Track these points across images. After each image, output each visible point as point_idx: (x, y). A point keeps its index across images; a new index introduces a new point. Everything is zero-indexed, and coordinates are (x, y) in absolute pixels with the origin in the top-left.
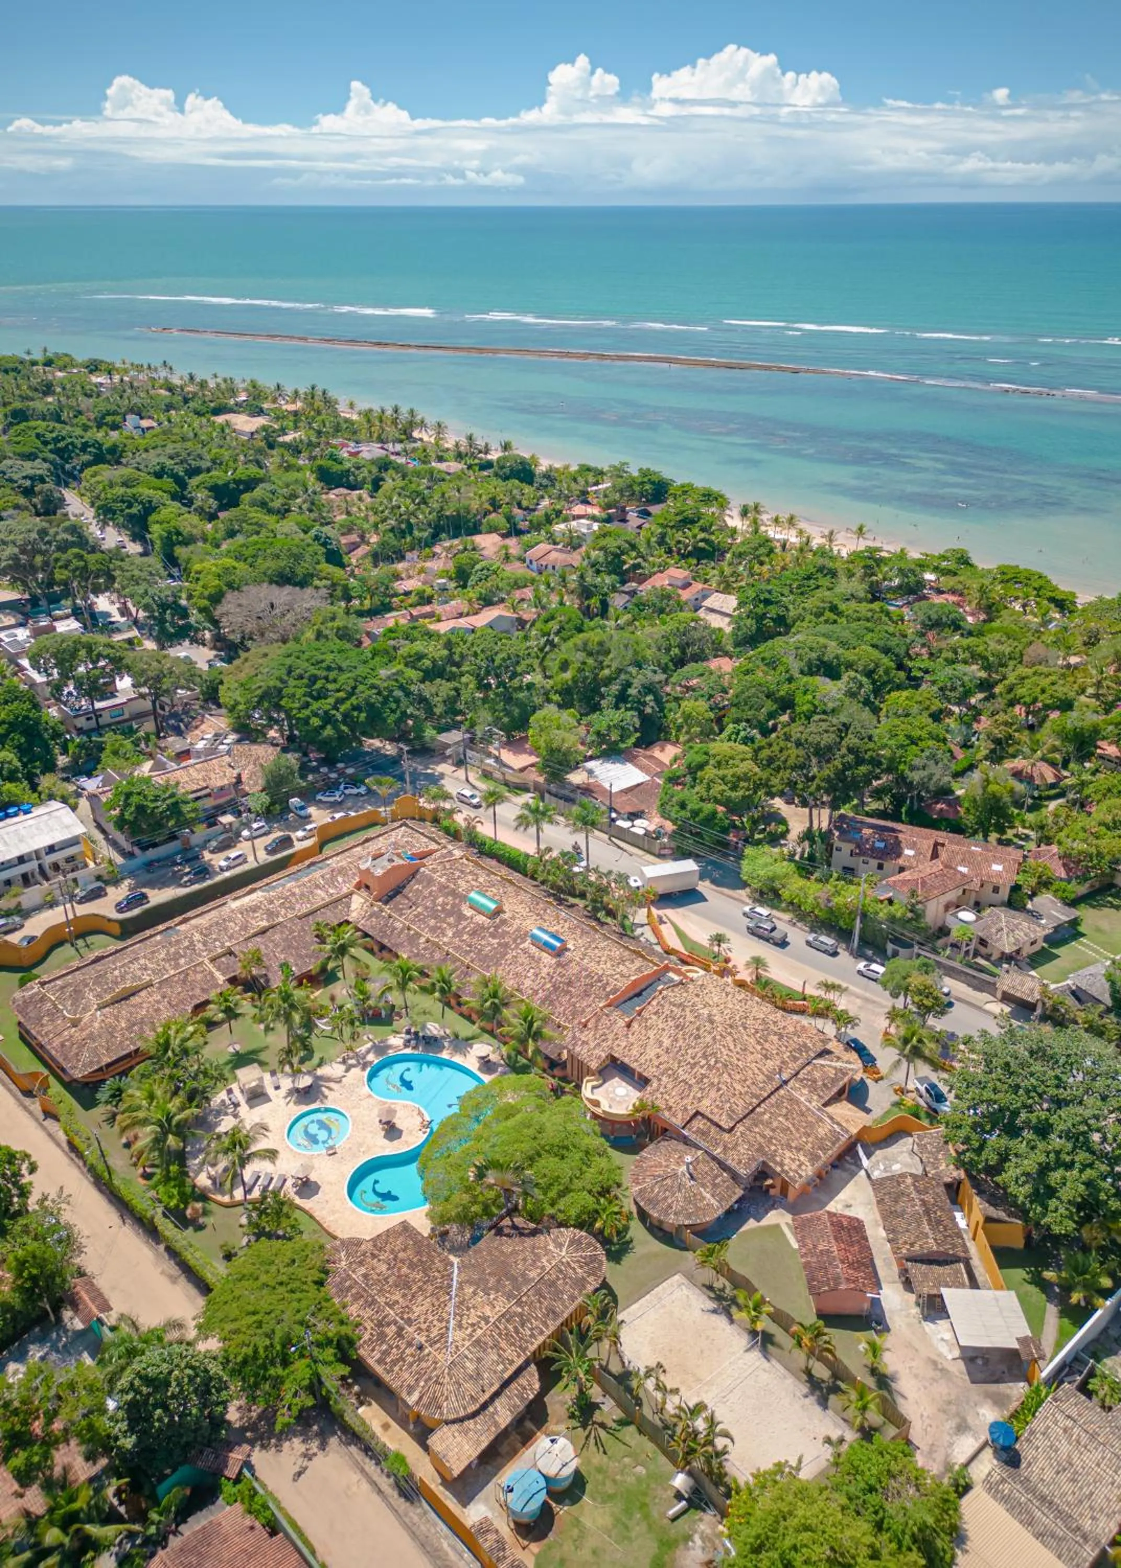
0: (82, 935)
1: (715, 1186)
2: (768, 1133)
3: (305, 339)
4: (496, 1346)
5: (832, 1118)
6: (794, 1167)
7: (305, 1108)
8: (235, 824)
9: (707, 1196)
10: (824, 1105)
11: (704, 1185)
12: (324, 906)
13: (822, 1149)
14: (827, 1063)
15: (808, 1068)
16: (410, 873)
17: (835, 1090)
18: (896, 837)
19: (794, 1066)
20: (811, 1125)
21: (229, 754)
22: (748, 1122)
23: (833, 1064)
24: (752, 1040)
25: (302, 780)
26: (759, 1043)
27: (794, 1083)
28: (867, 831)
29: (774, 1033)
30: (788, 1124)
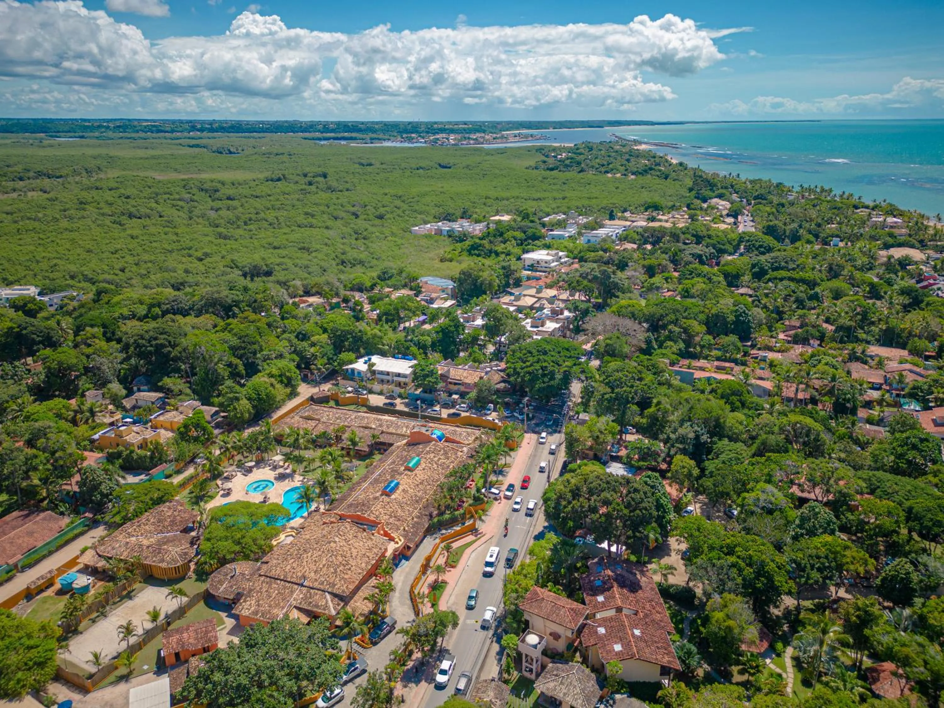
1: (231, 587)
2: (265, 590)
4: (127, 549)
5: (287, 612)
6: (246, 607)
7: (273, 480)
8: (459, 401)
9: (224, 586)
10: (295, 607)
11: (229, 582)
12: (397, 434)
13: (263, 615)
14: (329, 599)
15: (320, 592)
16: (427, 440)
17: (309, 608)
18: (612, 587)
19: (316, 585)
20: (277, 605)
21: (487, 373)
22: (268, 579)
23: (330, 602)
24: (324, 562)
25: (498, 397)
26: (324, 566)
27: (305, 590)
28: (609, 572)
29: (335, 570)
30: (274, 595)
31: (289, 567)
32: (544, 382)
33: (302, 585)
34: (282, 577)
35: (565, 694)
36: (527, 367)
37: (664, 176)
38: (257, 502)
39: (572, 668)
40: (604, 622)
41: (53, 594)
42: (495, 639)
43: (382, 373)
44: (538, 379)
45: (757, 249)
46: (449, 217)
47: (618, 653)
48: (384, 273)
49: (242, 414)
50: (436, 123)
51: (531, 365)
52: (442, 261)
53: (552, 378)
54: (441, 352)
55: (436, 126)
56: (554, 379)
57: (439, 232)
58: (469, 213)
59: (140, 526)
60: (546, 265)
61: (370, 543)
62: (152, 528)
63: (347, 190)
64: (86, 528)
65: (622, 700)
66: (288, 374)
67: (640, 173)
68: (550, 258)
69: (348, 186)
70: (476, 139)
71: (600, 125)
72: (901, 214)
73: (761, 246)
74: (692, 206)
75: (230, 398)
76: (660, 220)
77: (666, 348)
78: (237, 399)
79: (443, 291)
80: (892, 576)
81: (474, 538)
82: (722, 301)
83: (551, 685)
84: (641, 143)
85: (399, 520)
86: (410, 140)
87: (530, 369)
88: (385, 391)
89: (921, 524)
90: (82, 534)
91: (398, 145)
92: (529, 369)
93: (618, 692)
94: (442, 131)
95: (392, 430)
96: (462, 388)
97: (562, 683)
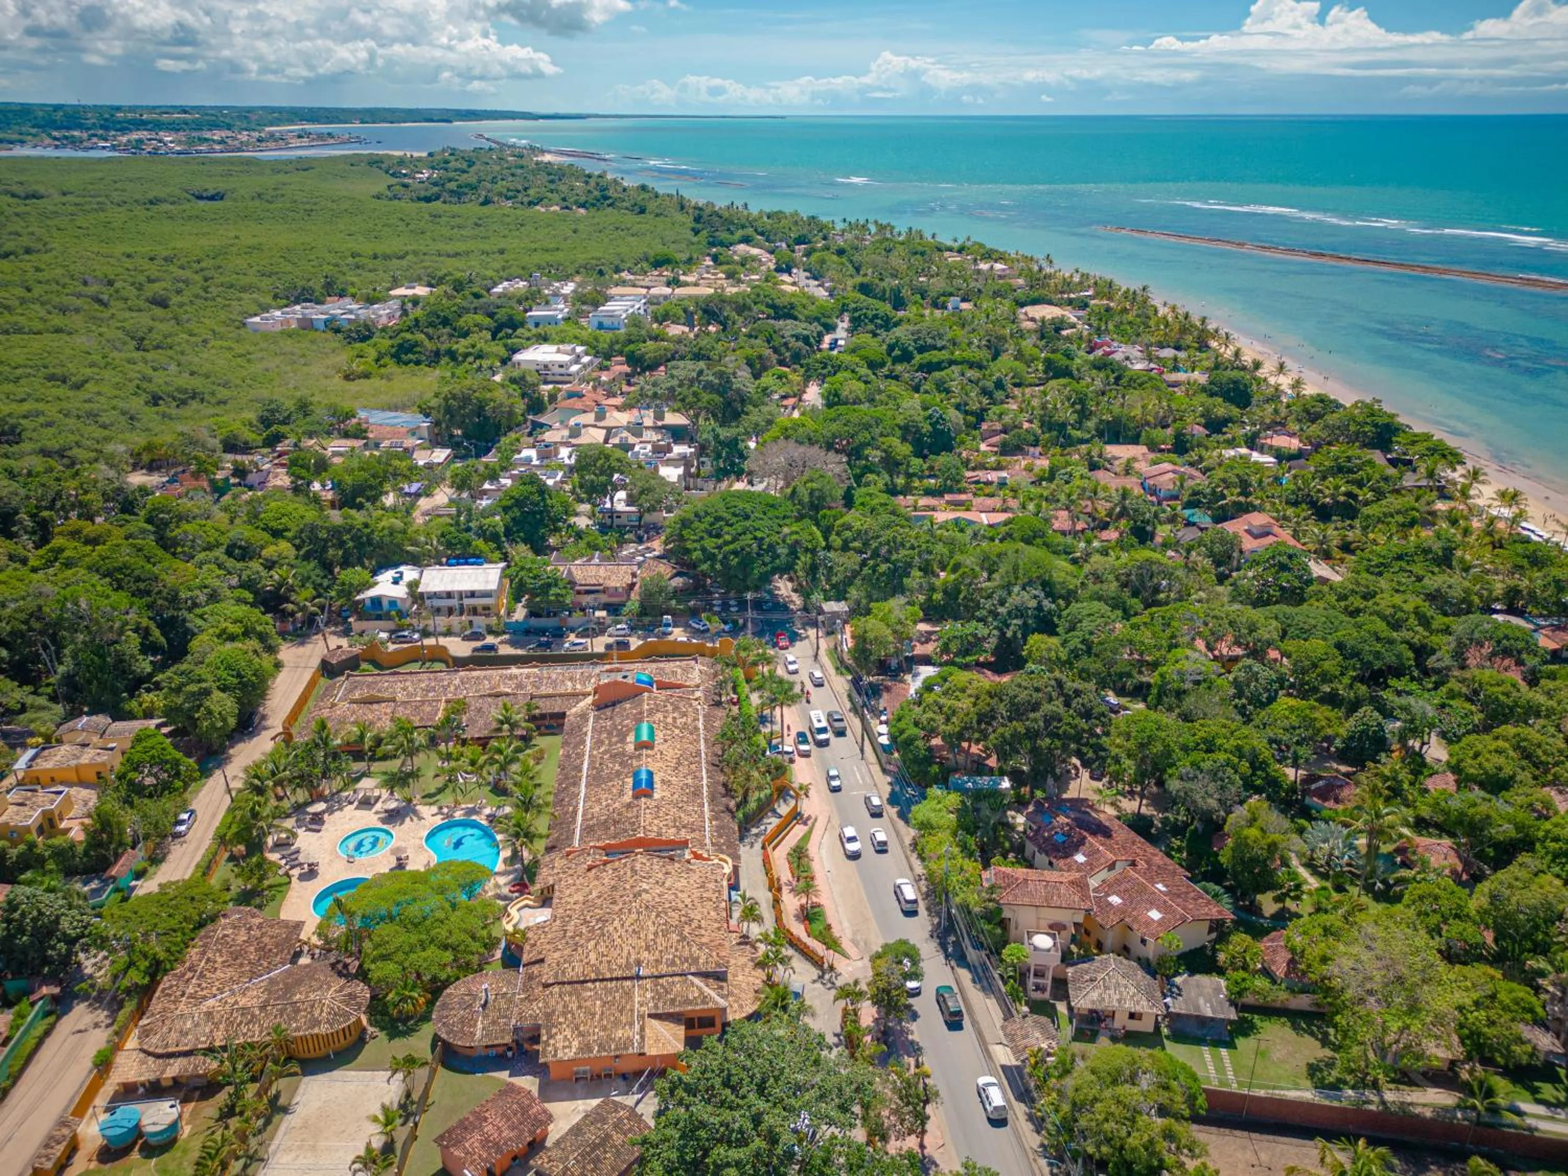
0: (433, 660)
1: (494, 1023)
2: (574, 1006)
3: (1241, 245)
4: (216, 1025)
5: (642, 1029)
6: (560, 1045)
7: (380, 825)
8: (609, 620)
9: (480, 1025)
10: (650, 1016)
11: (486, 1016)
12: (561, 695)
13: (601, 1047)
14: (702, 985)
15: (677, 979)
16: (634, 693)
17: (677, 1009)
18: (1085, 838)
19: (663, 969)
20: (617, 1024)
21: (640, 565)
22: (568, 988)
23: (706, 989)
24: (652, 929)
25: (679, 602)
26: (656, 934)
27: (648, 983)
28: (1062, 819)
29: (681, 934)
30: (598, 1010)
31: (593, 956)
32: (765, 564)
33: (638, 977)
34: (593, 976)
35: (1119, 1001)
36: (727, 543)
37: (637, 209)
38: (386, 870)
39: (1105, 964)
40: (1108, 887)
41: (93, 1165)
42: (953, 963)
43: (435, 595)
44: (753, 561)
45: (871, 321)
46: (304, 296)
47: (1161, 922)
48: (272, 412)
49: (224, 720)
50: (118, 109)
51: (734, 540)
52: (347, 378)
53: (776, 556)
54: (525, 541)
55: (120, 115)
56: (778, 556)
57: (307, 324)
58: (339, 285)
59: (202, 976)
60: (562, 371)
61: (695, 877)
62: (230, 973)
63: (28, 251)
64: (51, 1019)
65: (1185, 982)
66: (259, 628)
67: (593, 205)
68: (566, 358)
69: (25, 241)
70: (222, 142)
71: (447, 116)
72: (1001, 258)
73: (876, 316)
74: (721, 258)
75: (193, 694)
76: (686, 284)
77: (868, 484)
78: (207, 693)
79: (414, 434)
80: (1362, 732)
81: (806, 828)
82: (905, 404)
83: (1095, 995)
84: (543, 152)
85: (693, 831)
86: (75, 143)
87: (736, 546)
88: (456, 628)
89: (1361, 660)
90: (47, 1033)
91: (51, 153)
92: (732, 547)
93: (1177, 974)
94: (140, 124)
95: (544, 690)
96: (604, 598)
97: (1106, 988)
